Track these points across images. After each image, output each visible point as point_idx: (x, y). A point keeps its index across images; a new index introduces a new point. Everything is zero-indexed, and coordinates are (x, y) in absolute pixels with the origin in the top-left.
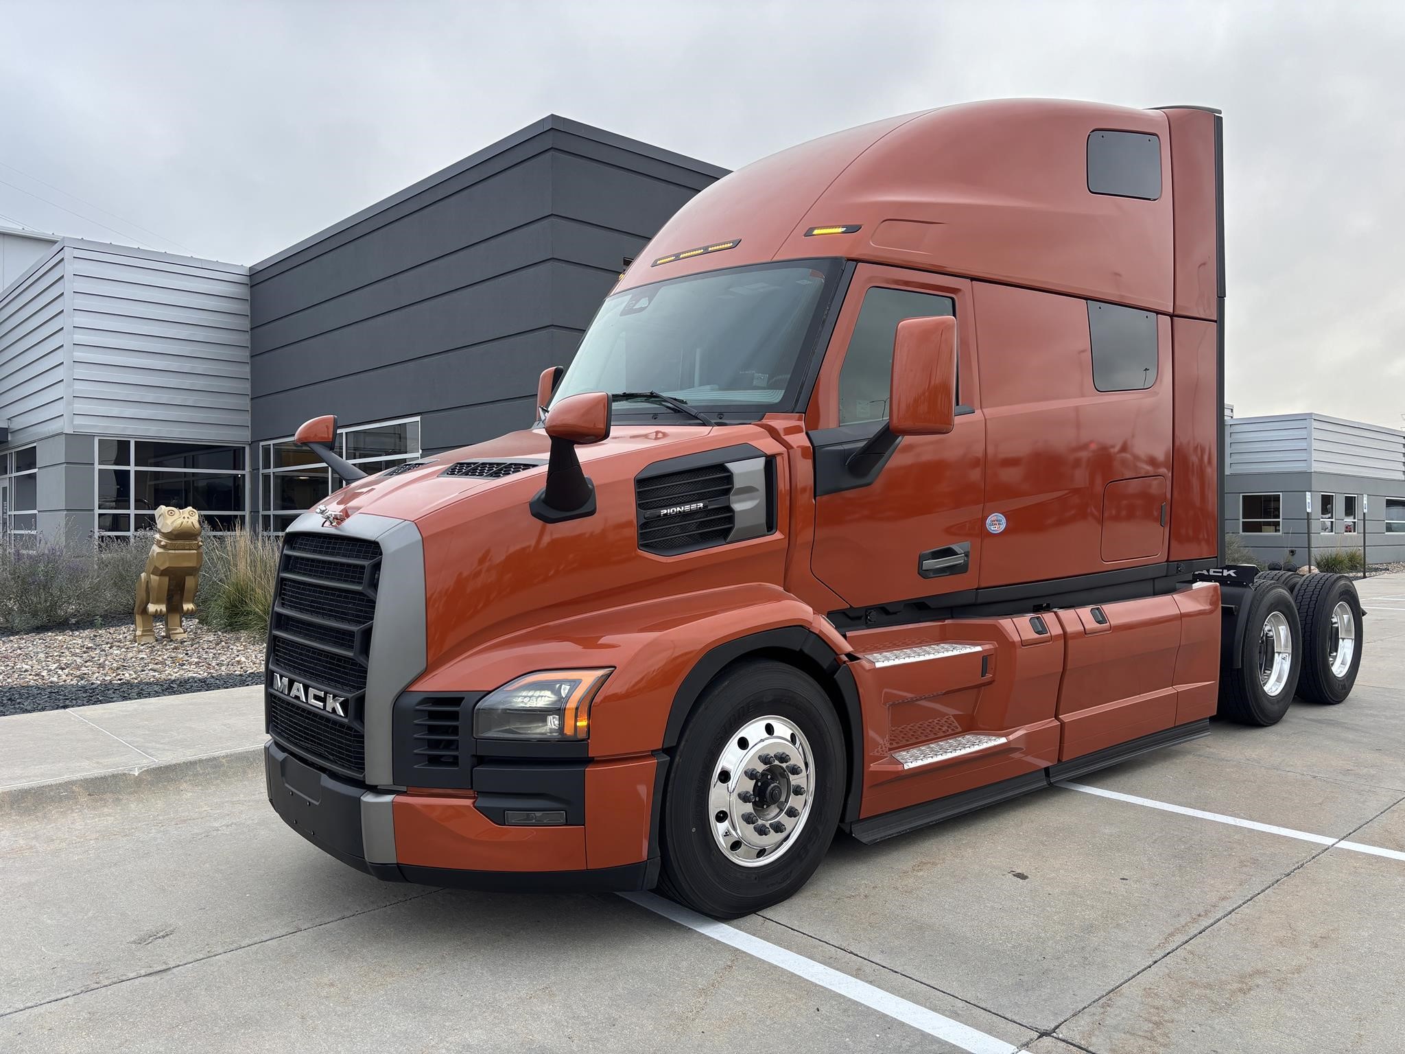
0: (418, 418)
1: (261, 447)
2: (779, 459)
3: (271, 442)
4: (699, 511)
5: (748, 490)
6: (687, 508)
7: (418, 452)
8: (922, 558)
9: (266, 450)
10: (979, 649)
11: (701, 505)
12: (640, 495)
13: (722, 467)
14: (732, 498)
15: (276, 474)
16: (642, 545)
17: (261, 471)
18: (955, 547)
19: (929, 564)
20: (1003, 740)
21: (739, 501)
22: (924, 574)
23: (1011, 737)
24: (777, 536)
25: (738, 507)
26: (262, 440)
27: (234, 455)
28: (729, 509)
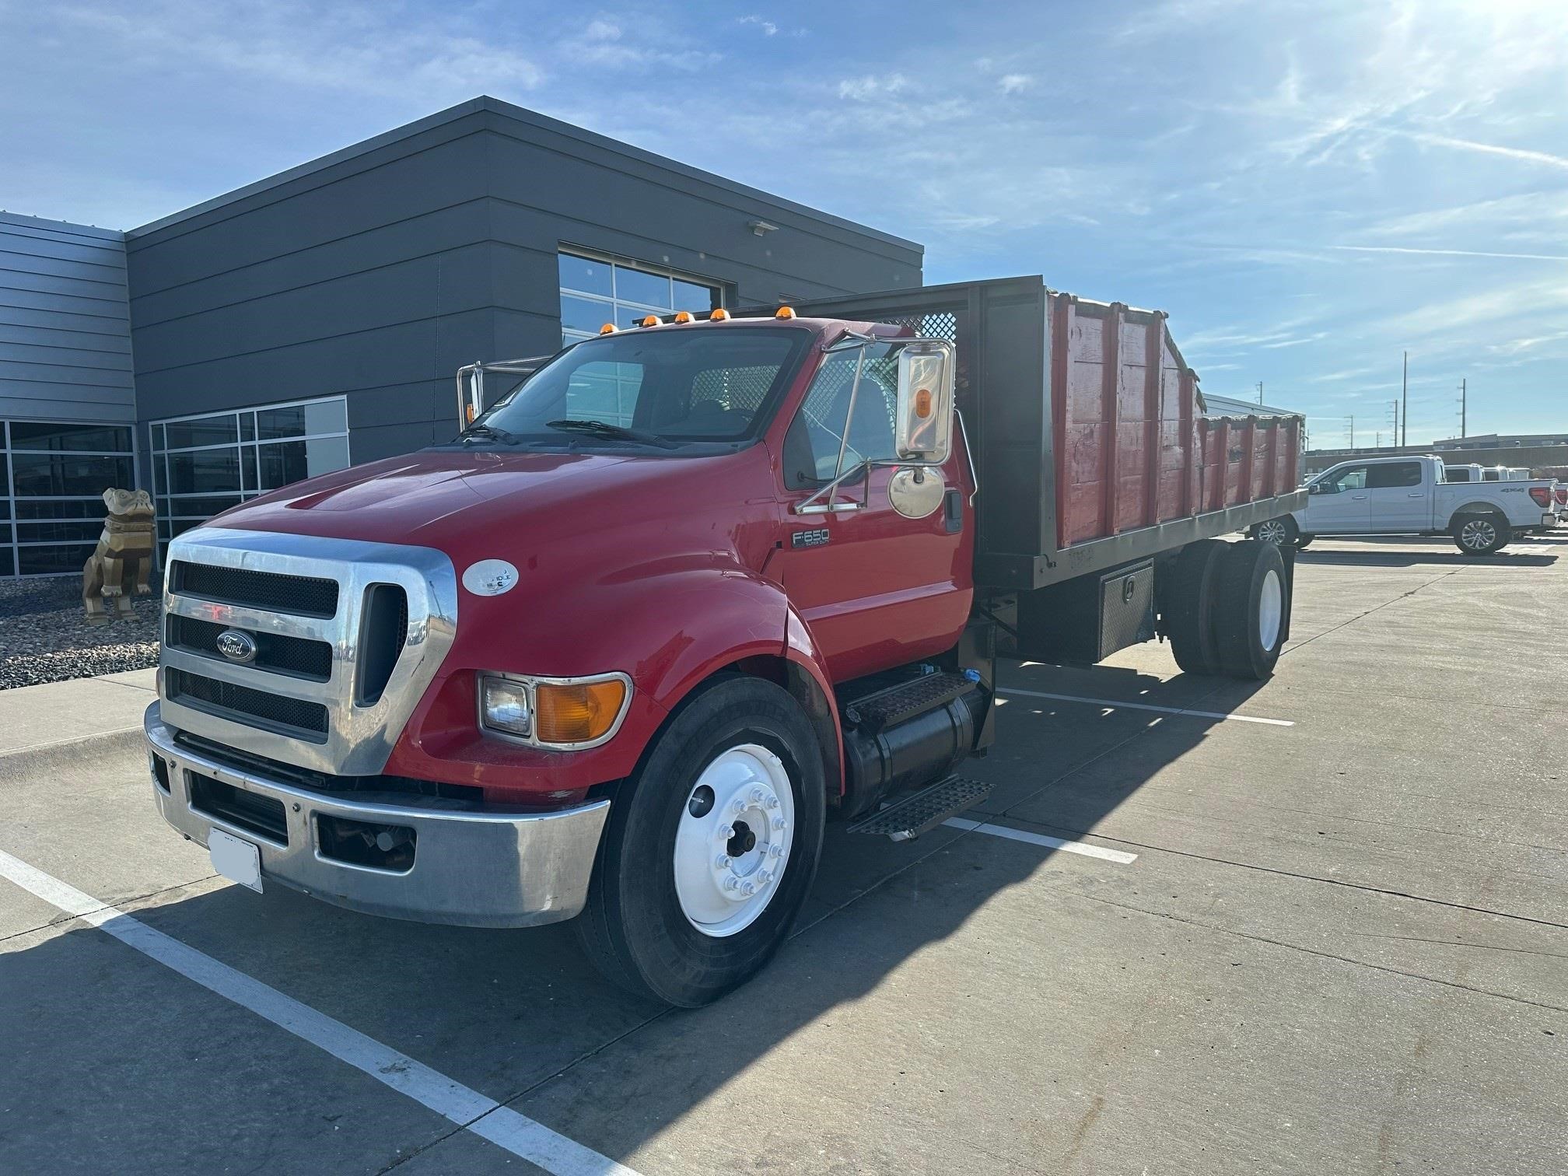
0: (345, 397)
1: (150, 428)
3: (164, 422)
7: (346, 431)
9: (158, 430)
15: (171, 456)
17: (152, 453)
26: (150, 420)
27: (117, 437)
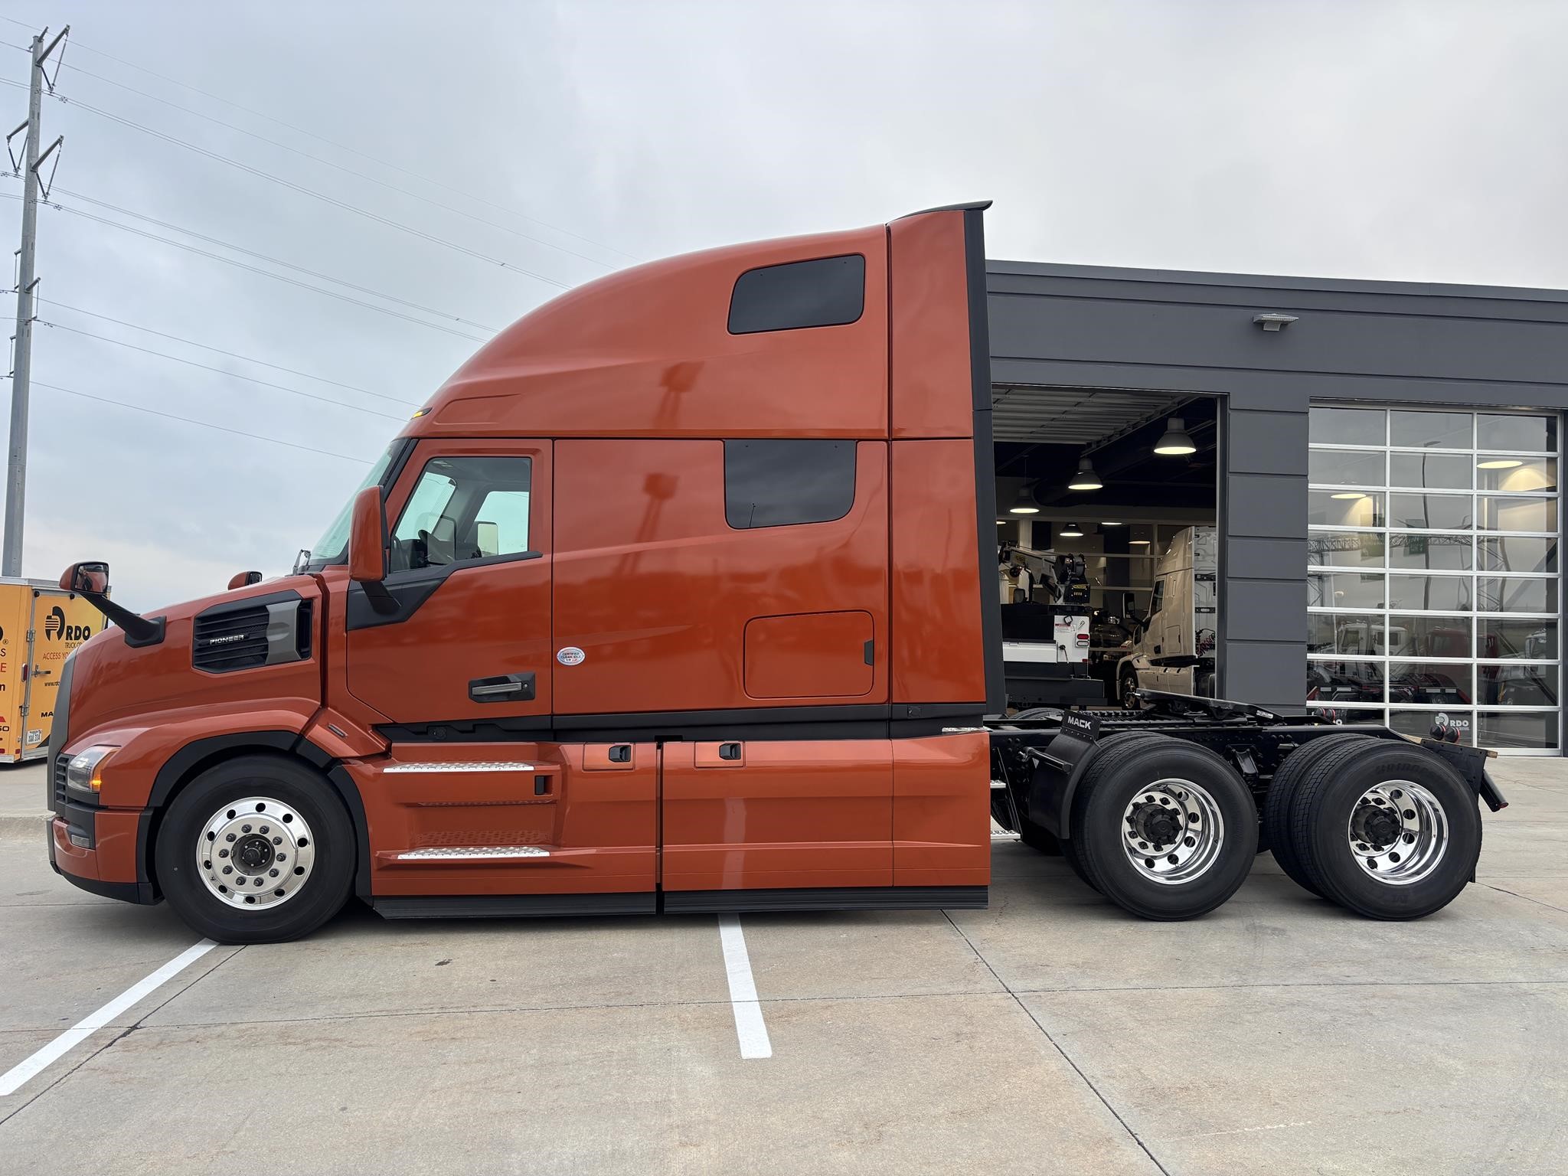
2: (316, 601)
4: (240, 642)
5: (282, 626)
6: (231, 638)
8: (472, 685)
10: (531, 768)
11: (242, 636)
12: (198, 628)
13: (263, 608)
14: (268, 631)
16: (197, 665)
18: (511, 677)
19: (477, 690)
20: (547, 854)
21: (273, 634)
22: (479, 699)
23: (557, 854)
24: (311, 661)
25: (270, 638)
28: (265, 639)
